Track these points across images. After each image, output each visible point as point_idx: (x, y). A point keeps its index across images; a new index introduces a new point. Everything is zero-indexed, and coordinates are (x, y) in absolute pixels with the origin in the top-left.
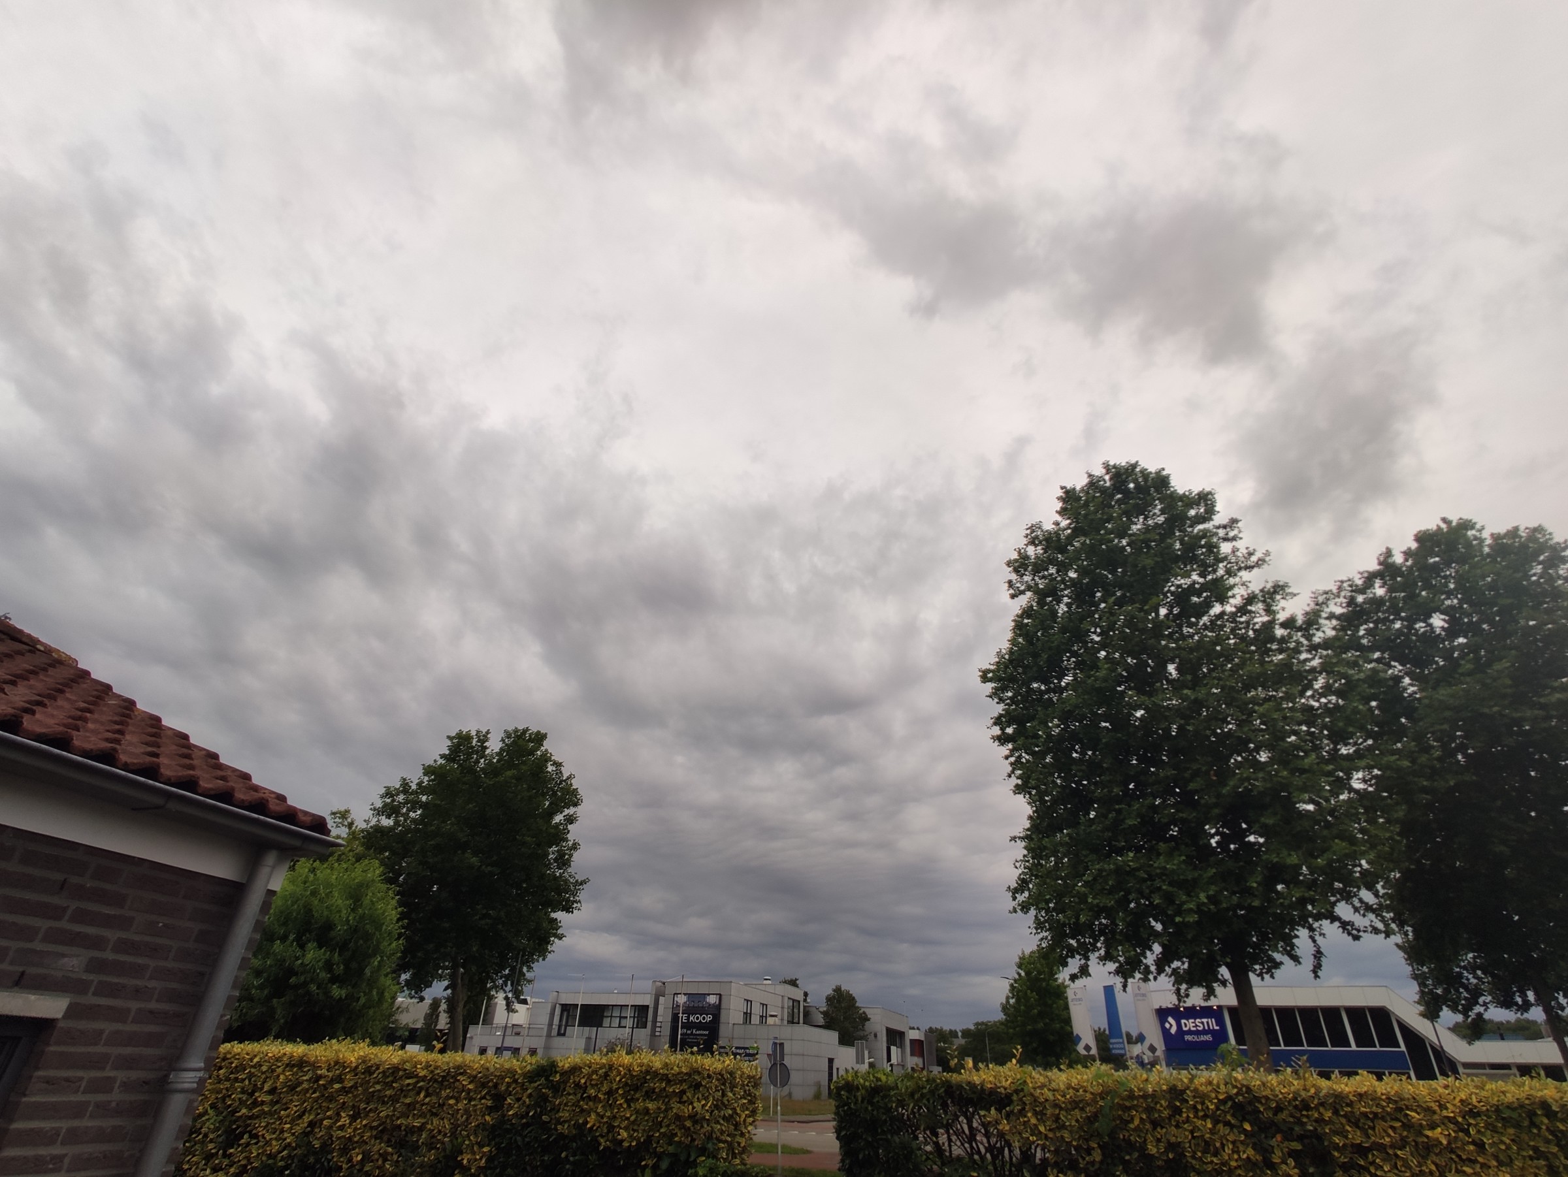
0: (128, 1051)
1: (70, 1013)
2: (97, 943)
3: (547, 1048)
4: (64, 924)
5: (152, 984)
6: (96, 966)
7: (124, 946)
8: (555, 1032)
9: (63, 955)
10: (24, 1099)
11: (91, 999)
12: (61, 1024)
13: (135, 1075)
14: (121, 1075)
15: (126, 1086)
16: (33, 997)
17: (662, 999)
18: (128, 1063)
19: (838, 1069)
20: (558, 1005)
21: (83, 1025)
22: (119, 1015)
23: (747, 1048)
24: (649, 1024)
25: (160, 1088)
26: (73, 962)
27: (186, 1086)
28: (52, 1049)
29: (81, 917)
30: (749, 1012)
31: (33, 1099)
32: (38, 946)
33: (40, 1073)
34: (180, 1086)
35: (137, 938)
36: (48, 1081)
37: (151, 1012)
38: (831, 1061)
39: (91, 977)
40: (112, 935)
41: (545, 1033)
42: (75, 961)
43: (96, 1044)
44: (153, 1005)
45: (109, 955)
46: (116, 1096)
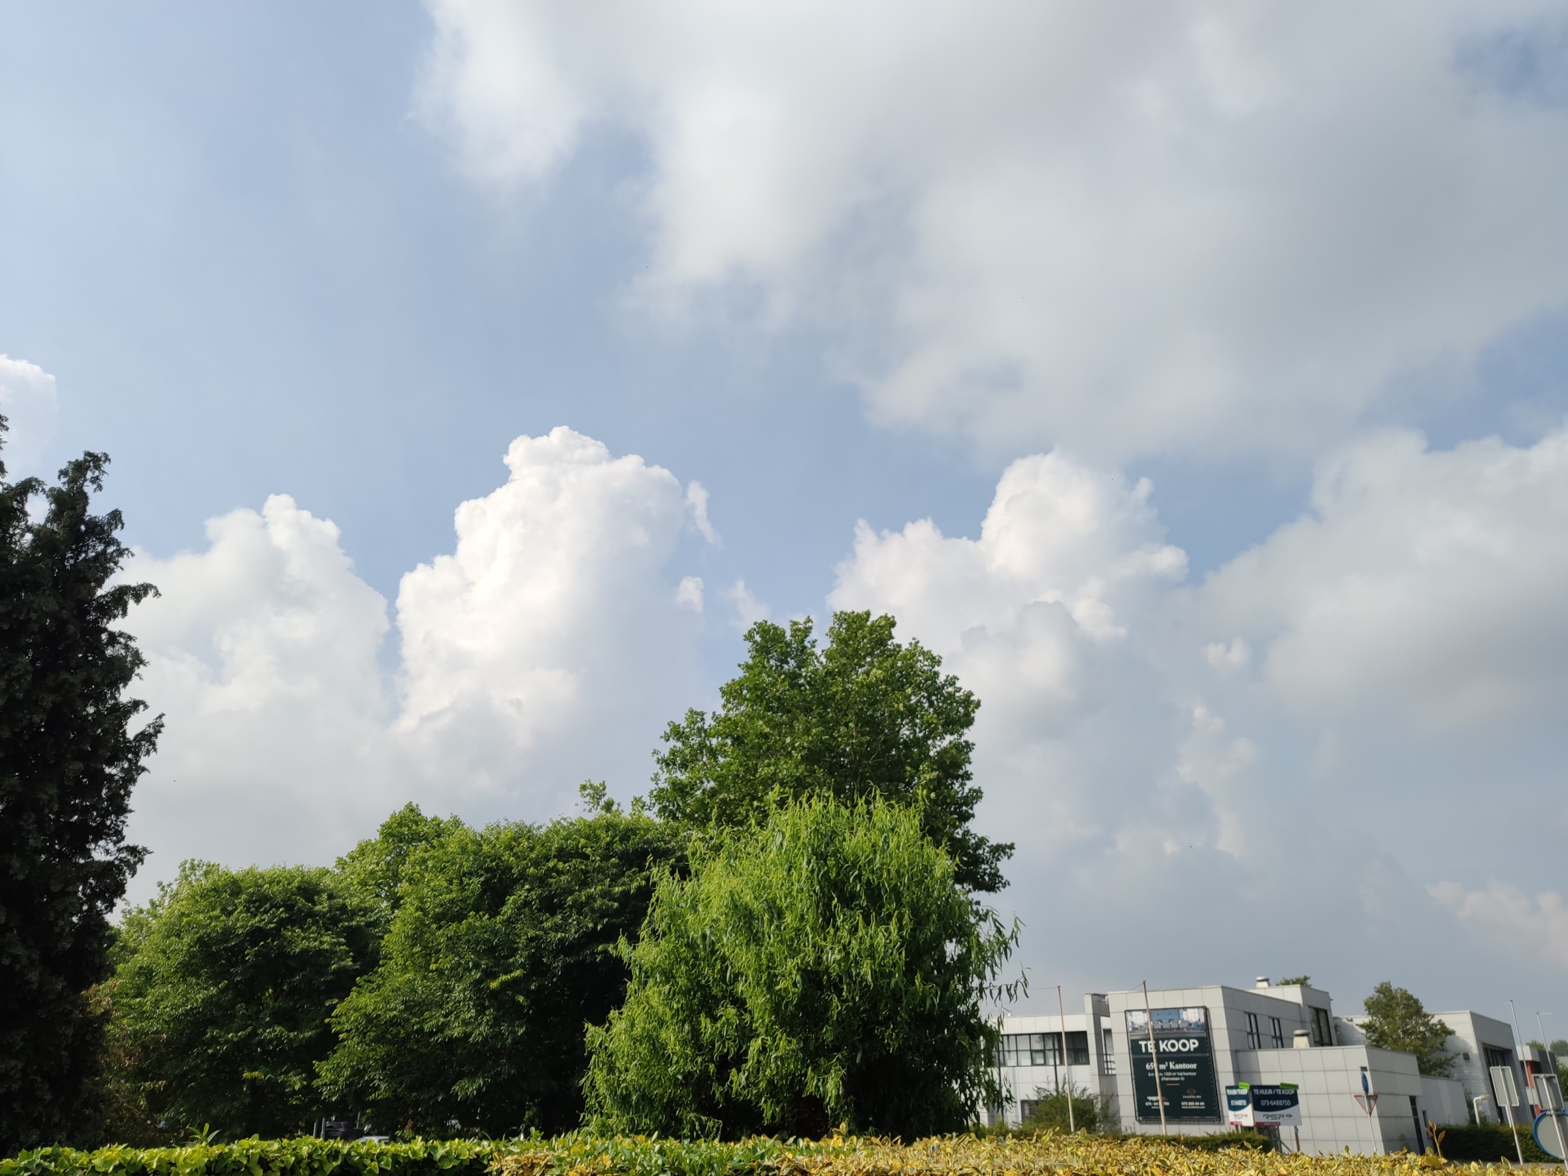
17: (1105, 1021)
23: (1277, 1087)
30: (1254, 1030)
38: (1412, 1100)
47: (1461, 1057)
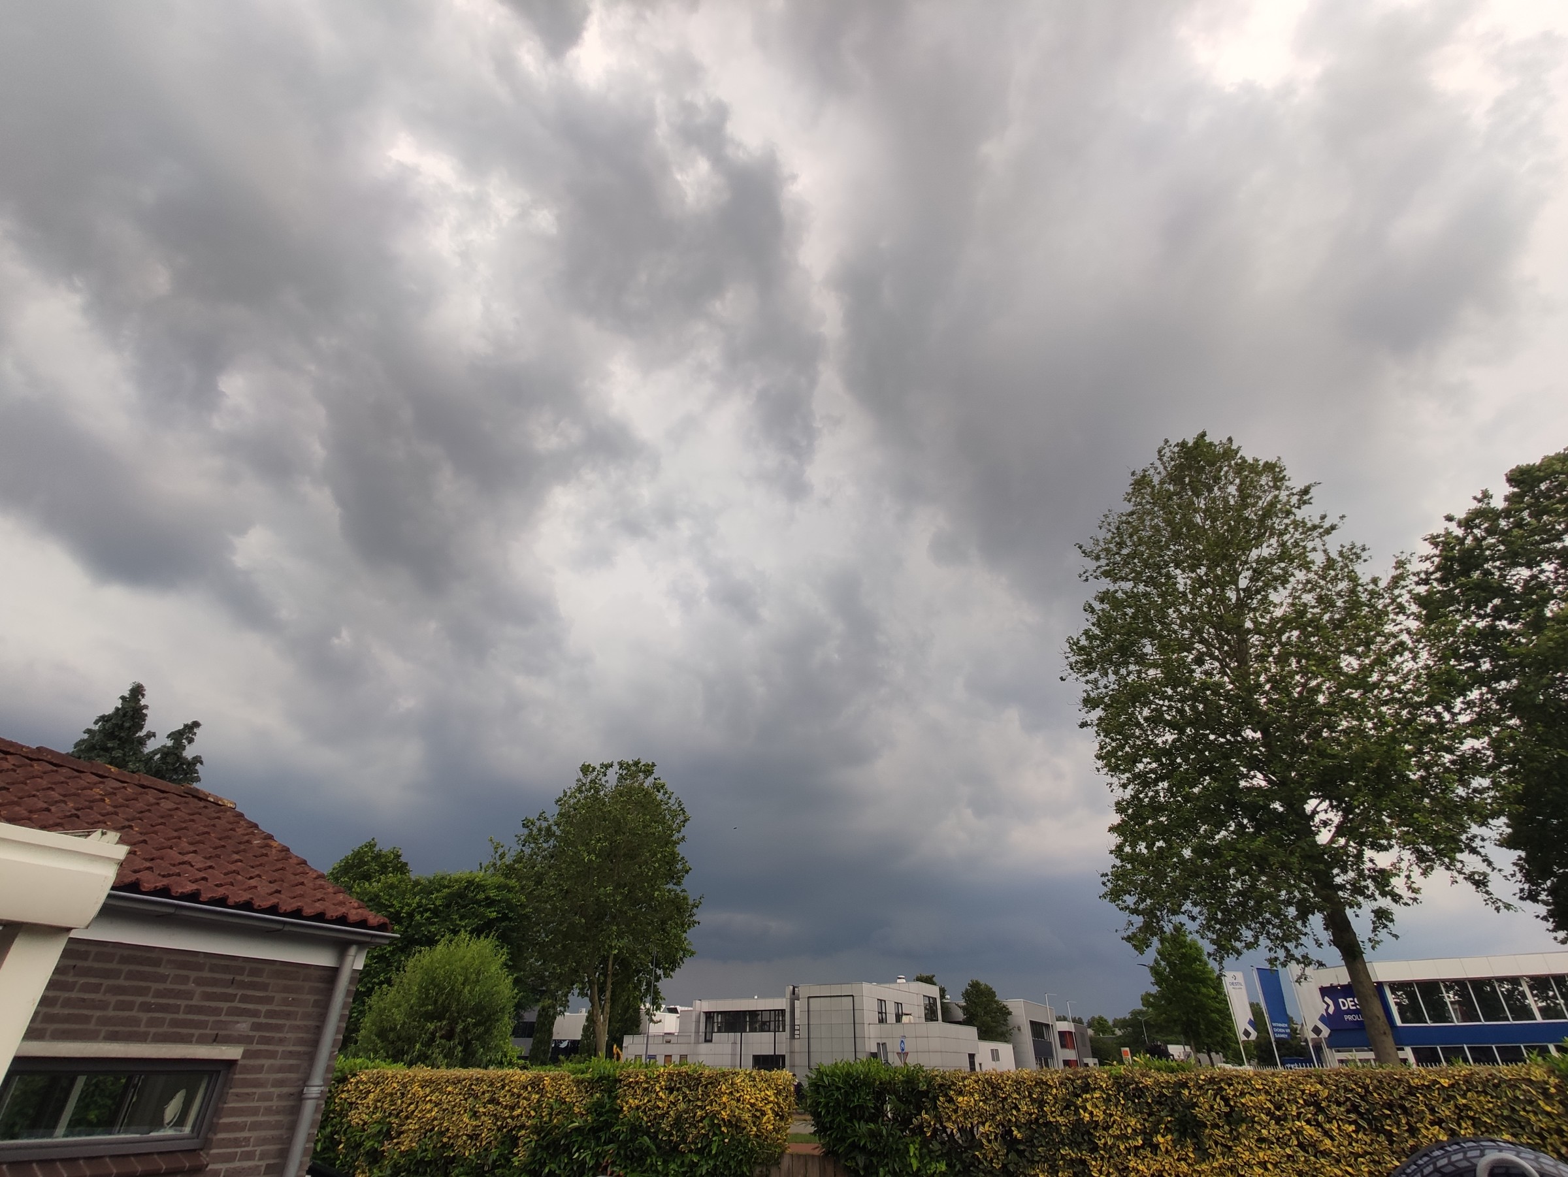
0: (280, 1076)
1: (245, 1055)
2: (255, 1014)
4: (236, 1004)
5: (288, 1035)
6: (256, 1027)
7: (271, 1014)
9: (238, 1022)
10: (226, 1106)
11: (255, 1047)
12: (240, 1063)
13: (285, 1090)
14: (276, 1091)
15: (280, 1096)
16: (224, 1048)
18: (280, 1083)
21: (252, 1062)
22: (272, 1055)
24: (788, 1028)
25: (300, 1097)
26: (243, 1026)
27: (314, 1096)
28: (236, 1076)
29: (245, 999)
31: (231, 1105)
32: (223, 1018)
33: (232, 1091)
34: (310, 1096)
35: (277, 1008)
36: (237, 1095)
37: (290, 1052)
39: (254, 1033)
40: (263, 1008)
42: (244, 1025)
43: (260, 1073)
44: (291, 1048)
45: (263, 1020)
46: (275, 1103)
47: (1016, 1029)
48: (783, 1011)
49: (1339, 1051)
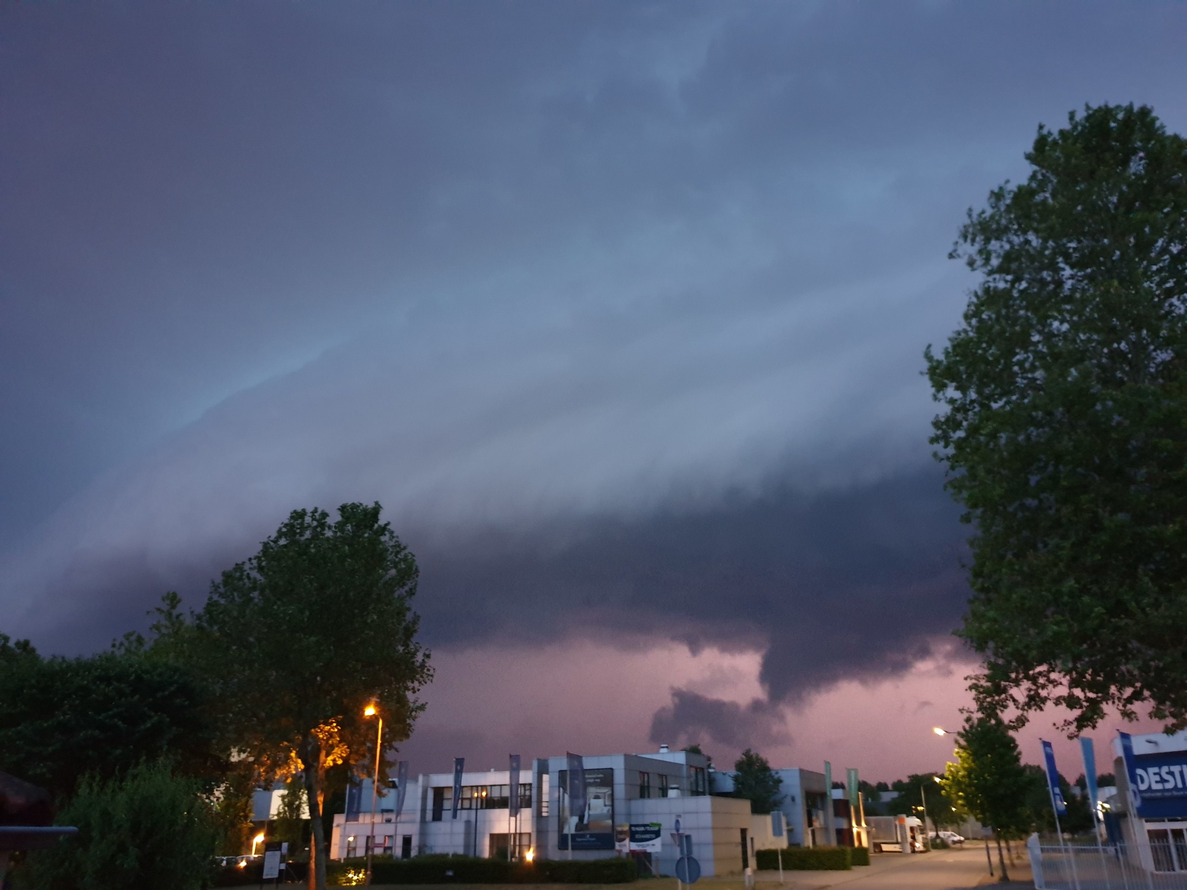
3: (423, 834)
8: (429, 815)
17: (545, 777)
19: (752, 839)
20: (429, 789)
23: (647, 825)
24: (534, 805)
30: (646, 784)
38: (744, 832)
41: (418, 817)
47: (788, 798)
48: (530, 785)
49: (1147, 821)
